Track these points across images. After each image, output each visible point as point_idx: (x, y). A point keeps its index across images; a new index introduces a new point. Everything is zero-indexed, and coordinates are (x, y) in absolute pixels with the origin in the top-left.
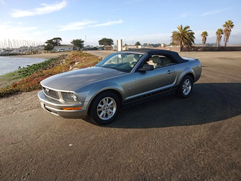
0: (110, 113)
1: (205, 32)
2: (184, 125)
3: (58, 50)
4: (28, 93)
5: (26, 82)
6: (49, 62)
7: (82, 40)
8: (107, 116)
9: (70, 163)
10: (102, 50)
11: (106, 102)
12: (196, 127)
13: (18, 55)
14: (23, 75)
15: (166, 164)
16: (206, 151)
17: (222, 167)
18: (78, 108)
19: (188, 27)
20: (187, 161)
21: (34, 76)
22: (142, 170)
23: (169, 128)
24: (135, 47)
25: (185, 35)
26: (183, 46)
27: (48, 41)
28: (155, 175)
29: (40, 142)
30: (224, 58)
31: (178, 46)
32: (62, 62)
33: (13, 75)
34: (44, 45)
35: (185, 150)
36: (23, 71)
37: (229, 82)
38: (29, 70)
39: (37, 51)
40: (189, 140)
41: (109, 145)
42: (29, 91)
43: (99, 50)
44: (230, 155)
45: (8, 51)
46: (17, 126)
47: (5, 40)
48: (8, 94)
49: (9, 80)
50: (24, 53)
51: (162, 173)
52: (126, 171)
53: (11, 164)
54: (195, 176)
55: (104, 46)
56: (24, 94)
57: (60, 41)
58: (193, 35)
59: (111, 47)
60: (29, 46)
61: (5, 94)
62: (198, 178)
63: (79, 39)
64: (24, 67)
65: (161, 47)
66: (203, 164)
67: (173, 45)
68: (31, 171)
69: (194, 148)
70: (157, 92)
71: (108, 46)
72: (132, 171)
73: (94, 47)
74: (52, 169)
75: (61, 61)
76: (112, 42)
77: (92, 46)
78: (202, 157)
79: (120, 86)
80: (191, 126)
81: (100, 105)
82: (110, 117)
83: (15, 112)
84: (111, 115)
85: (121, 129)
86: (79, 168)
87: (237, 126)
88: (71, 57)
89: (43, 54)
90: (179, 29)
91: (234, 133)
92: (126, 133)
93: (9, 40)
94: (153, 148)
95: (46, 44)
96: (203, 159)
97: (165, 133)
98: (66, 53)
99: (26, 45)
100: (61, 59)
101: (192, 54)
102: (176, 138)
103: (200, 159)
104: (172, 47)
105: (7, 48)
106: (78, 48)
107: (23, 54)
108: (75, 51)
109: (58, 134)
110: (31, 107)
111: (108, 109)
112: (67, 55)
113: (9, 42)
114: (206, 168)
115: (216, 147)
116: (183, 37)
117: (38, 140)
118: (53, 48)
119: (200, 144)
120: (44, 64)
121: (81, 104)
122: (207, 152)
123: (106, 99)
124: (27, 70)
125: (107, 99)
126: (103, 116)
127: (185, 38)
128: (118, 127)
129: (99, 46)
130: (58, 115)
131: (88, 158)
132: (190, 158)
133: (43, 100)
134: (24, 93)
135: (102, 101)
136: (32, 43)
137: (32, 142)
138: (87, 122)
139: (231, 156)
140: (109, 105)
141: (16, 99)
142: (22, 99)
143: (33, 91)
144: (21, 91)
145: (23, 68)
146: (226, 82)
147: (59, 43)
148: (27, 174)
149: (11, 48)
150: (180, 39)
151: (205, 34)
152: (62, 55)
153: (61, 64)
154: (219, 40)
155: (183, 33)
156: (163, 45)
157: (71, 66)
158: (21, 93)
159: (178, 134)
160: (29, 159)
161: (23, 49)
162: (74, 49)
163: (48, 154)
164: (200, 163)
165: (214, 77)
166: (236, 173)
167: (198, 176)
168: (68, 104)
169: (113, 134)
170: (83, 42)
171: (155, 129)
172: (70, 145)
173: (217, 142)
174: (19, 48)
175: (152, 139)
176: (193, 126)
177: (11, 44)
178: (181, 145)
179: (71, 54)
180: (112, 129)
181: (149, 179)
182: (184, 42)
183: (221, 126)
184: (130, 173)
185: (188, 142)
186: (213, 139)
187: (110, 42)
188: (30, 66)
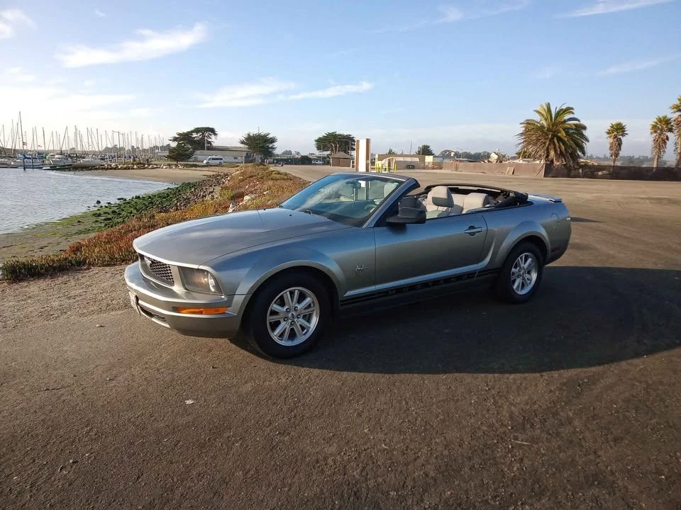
0: (303, 328)
1: (619, 124)
2: (494, 372)
3: (205, 162)
4: (107, 269)
5: (106, 240)
6: (177, 192)
7: (270, 136)
8: (292, 335)
9: (181, 443)
10: (323, 164)
11: (292, 301)
12: (525, 379)
13: (96, 169)
14: (106, 225)
15: (420, 462)
16: (534, 440)
17: (565, 481)
18: (218, 311)
19: (568, 110)
20: (476, 460)
21: (129, 226)
22: (355, 473)
23: (451, 376)
24: (417, 159)
25: (559, 132)
26: (552, 161)
27: (179, 134)
28: (384, 487)
29: (116, 390)
30: (669, 200)
31: (538, 162)
32: (212, 192)
33: (79, 222)
34: (169, 145)
35: (481, 433)
36: (105, 213)
37: (660, 267)
38: (123, 210)
39: (148, 160)
40: (497, 411)
41: (285, 408)
42: (108, 265)
43: (316, 164)
44: (595, 453)
45: (72, 158)
46: (65, 348)
47: (67, 128)
48: (54, 268)
49: (67, 236)
50: (113, 165)
51: (405, 482)
52: (314, 472)
53: (37, 435)
54: (486, 497)
55: (329, 152)
56: (97, 271)
57: (213, 137)
58: (584, 132)
59: (348, 156)
60: (128, 148)
61: (47, 270)
62: (492, 503)
63: (263, 134)
64: (109, 203)
65: (489, 161)
66: (518, 469)
67: (525, 157)
68: (83, 456)
69: (505, 431)
70: (436, 282)
71: (341, 154)
72: (329, 473)
73: (303, 155)
74: (134, 454)
75: (209, 191)
76: (352, 145)
77: (298, 153)
78: (519, 453)
79: (332, 261)
80: (512, 376)
81: (275, 307)
82: (300, 339)
83: (65, 317)
84: (304, 334)
85: (325, 371)
86: (199, 456)
87: (641, 382)
88: (237, 181)
89: (165, 171)
90: (543, 115)
91: (627, 401)
92: (335, 383)
93: (76, 129)
94: (397, 422)
95: (174, 144)
96: (522, 460)
97: (438, 389)
98: (226, 170)
99: (119, 143)
100: (211, 186)
101: (574, 186)
102: (464, 402)
103: (512, 457)
104: (521, 162)
105: (71, 149)
106: (258, 158)
107: (111, 169)
108: (249, 164)
109: (162, 373)
110: (108, 305)
111: (298, 318)
112: (227, 175)
113: (76, 133)
114: (521, 481)
115: (565, 431)
116: (553, 136)
117: (112, 385)
118: (192, 153)
119: (523, 422)
120: (164, 198)
121: (226, 299)
122: (537, 443)
123: (292, 293)
124: (117, 211)
125: (296, 291)
126: (281, 335)
127: (560, 139)
128: (320, 367)
129: (317, 153)
130: (168, 326)
131: (225, 435)
132: (487, 454)
133: (134, 286)
134: (95, 270)
135: (282, 297)
136: (137, 139)
137: (97, 388)
138: (243, 349)
139: (599, 457)
140: (299, 307)
141: (73, 283)
142: (88, 283)
143: (121, 265)
144: (90, 264)
145: (107, 205)
146: (650, 266)
147: (210, 143)
148: (71, 461)
149: (79, 149)
150: (545, 143)
151: (618, 131)
152: (215, 173)
153: (208, 198)
154: (660, 149)
155: (553, 126)
156: (496, 157)
157: (231, 206)
158: (88, 269)
159: (471, 392)
160: (82, 429)
161: (113, 154)
162: (249, 159)
163: (129, 420)
164: (510, 466)
165: (619, 252)
166: (598, 497)
167: (494, 497)
168: (194, 298)
169: (301, 384)
170: (273, 140)
171: (416, 378)
172: (189, 402)
173: (570, 421)
174: (101, 150)
175: (400, 402)
176: (518, 376)
177: (81, 141)
178: (472, 421)
179: (238, 172)
180: (303, 369)
181: (368, 495)
182: (556, 151)
183: (593, 380)
184: (323, 477)
185: (494, 414)
186: (563, 411)
187: (347, 143)
188: (125, 200)
